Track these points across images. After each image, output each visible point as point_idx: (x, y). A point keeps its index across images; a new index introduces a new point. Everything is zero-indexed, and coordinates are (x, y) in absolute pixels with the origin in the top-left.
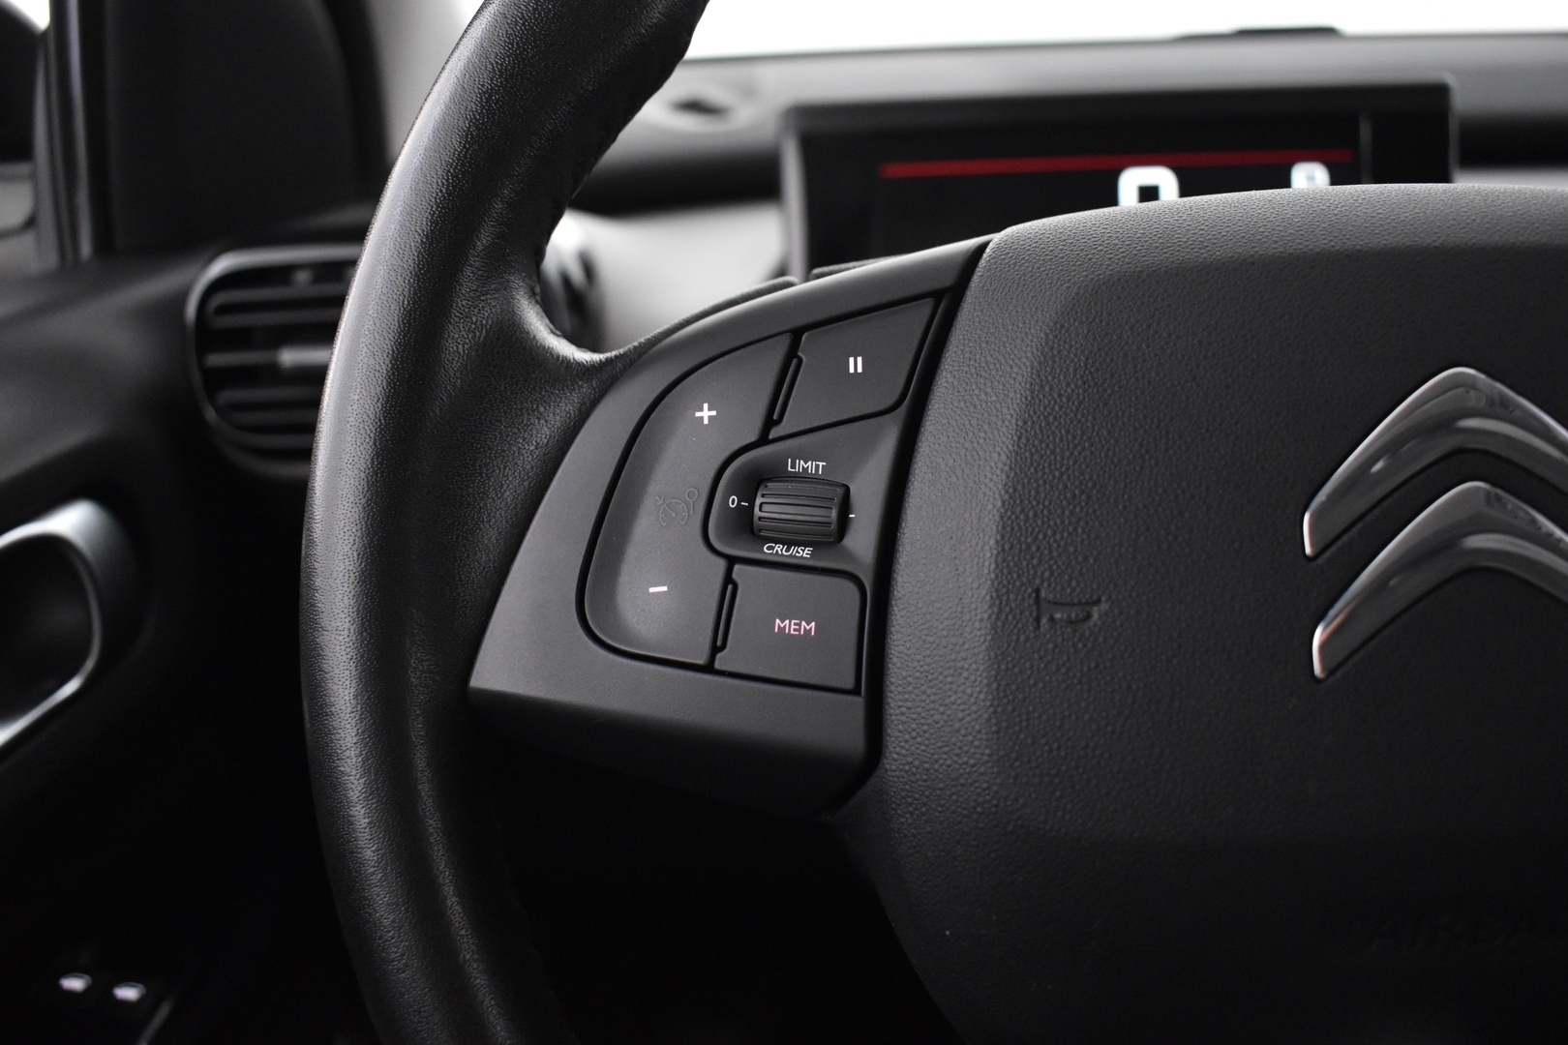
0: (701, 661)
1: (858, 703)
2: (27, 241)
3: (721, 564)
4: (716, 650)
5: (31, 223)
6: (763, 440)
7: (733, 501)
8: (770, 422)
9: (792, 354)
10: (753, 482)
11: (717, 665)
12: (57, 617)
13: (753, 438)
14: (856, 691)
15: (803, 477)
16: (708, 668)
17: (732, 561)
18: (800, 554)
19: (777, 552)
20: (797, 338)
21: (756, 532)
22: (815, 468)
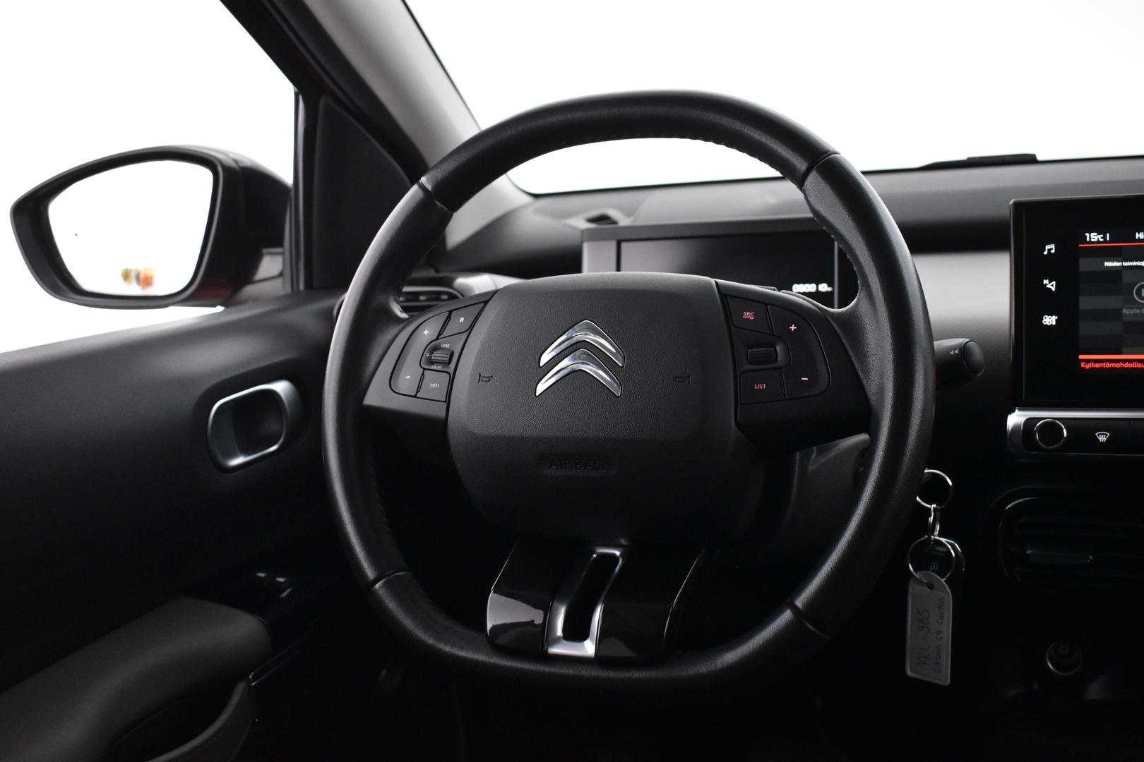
0: (414, 394)
1: (445, 404)
2: (279, 281)
3: (422, 370)
4: (418, 392)
5: (281, 275)
6: (437, 339)
7: (428, 355)
8: (439, 334)
9: (449, 318)
10: (436, 349)
11: (418, 396)
13: (435, 338)
14: (445, 402)
15: (445, 349)
16: (415, 396)
17: (424, 369)
18: (440, 368)
19: (434, 367)
20: (450, 312)
21: (431, 362)
22: (447, 346)
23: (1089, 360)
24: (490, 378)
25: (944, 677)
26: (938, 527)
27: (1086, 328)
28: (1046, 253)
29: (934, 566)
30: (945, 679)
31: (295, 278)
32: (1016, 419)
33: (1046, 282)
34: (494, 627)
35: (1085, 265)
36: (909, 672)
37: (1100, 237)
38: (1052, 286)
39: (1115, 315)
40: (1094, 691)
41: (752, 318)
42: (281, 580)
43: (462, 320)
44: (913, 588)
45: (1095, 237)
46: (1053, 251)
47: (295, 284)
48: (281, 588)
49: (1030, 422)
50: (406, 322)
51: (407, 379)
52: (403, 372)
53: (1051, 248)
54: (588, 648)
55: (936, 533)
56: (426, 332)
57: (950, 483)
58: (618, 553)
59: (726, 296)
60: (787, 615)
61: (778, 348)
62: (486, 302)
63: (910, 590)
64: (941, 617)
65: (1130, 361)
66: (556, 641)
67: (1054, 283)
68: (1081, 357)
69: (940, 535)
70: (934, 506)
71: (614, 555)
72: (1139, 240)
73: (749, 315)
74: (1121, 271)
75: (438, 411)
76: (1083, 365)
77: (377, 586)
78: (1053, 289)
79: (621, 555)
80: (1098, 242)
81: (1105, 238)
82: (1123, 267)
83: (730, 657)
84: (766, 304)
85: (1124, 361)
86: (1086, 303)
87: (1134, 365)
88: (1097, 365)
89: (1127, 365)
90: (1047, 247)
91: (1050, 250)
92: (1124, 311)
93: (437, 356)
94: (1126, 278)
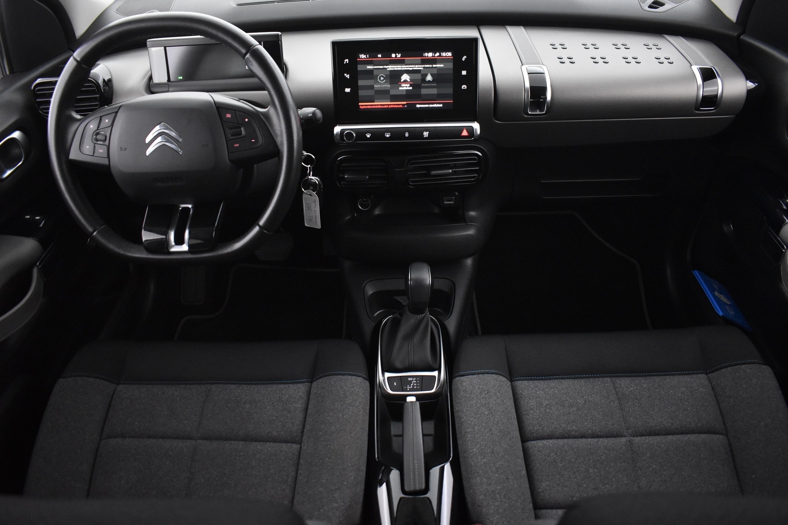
0: (92, 155)
1: (108, 159)
3: (93, 144)
4: (94, 153)
6: (97, 130)
7: (95, 137)
8: (98, 128)
9: (101, 119)
10: (97, 134)
11: (94, 155)
12: (16, 151)
17: (95, 144)
18: (101, 143)
19: (99, 142)
20: (101, 117)
21: (97, 140)
22: (103, 133)
23: (363, 105)
24: (126, 149)
25: (318, 226)
26: (311, 173)
27: (361, 93)
28: (345, 63)
29: (311, 188)
30: (319, 226)
31: (3, 69)
32: (337, 129)
33: (345, 75)
34: (145, 241)
35: (360, 67)
36: (306, 225)
37: (365, 56)
38: (348, 76)
39: (372, 87)
40: (377, 212)
41: (230, 117)
42: (38, 218)
43: (107, 121)
44: (304, 196)
45: (363, 56)
46: (348, 62)
47: (4, 72)
48: (39, 222)
49: (342, 131)
50: (81, 121)
51: (88, 147)
52: (85, 144)
53: (347, 60)
54: (185, 248)
55: (311, 175)
56: (92, 126)
57: (314, 157)
58: (190, 206)
59: (219, 107)
60: (257, 229)
61: (242, 129)
62: (117, 113)
63: (303, 197)
64: (315, 205)
65: (378, 105)
66: (173, 246)
67: (348, 75)
68: (360, 104)
69: (313, 176)
70: (309, 166)
71: (188, 208)
72: (379, 58)
73: (229, 116)
74: (373, 70)
75: (105, 162)
76: (360, 107)
77: (95, 234)
78: (348, 78)
79: (192, 207)
80: (364, 58)
81: (367, 56)
82: (374, 69)
83: (238, 245)
84: (235, 110)
85: (375, 105)
86: (361, 83)
87: (379, 107)
88: (366, 107)
89: (376, 107)
90: (345, 60)
91: (346, 62)
92: (375, 86)
93: (99, 137)
94: (375, 73)
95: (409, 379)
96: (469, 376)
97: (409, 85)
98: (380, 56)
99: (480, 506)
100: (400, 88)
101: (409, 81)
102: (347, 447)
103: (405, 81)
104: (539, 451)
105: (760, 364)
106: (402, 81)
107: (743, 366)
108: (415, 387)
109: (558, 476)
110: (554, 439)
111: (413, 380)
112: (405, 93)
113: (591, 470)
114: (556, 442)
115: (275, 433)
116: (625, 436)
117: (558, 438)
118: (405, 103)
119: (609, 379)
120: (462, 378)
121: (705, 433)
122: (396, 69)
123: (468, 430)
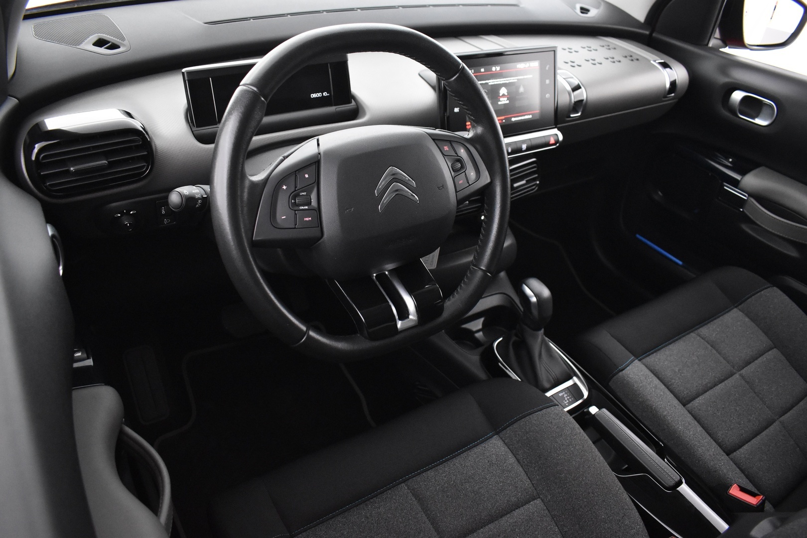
1: (319, 228)
4: (295, 225)
6: (295, 191)
7: (293, 201)
8: (295, 187)
9: (296, 176)
16: (295, 228)
17: (295, 211)
41: (447, 149)
43: (306, 176)
54: (414, 320)
59: (435, 140)
62: (317, 163)
66: (398, 323)
72: (482, 72)
75: (315, 233)
84: (450, 141)
93: (299, 200)
95: (560, 395)
96: (628, 368)
97: (506, 99)
98: (482, 70)
99: (715, 471)
100: (500, 103)
101: (506, 94)
102: (602, 474)
103: (504, 95)
104: (700, 410)
105: (772, 287)
106: (501, 95)
107: (762, 292)
108: (570, 400)
109: (723, 424)
110: (700, 395)
111: (563, 395)
112: (503, 108)
113: (738, 409)
114: (704, 397)
115: (513, 499)
116: (735, 373)
117: (702, 394)
118: (503, 118)
119: (693, 334)
120: (624, 372)
121: (769, 350)
122: (496, 83)
123: (665, 413)
